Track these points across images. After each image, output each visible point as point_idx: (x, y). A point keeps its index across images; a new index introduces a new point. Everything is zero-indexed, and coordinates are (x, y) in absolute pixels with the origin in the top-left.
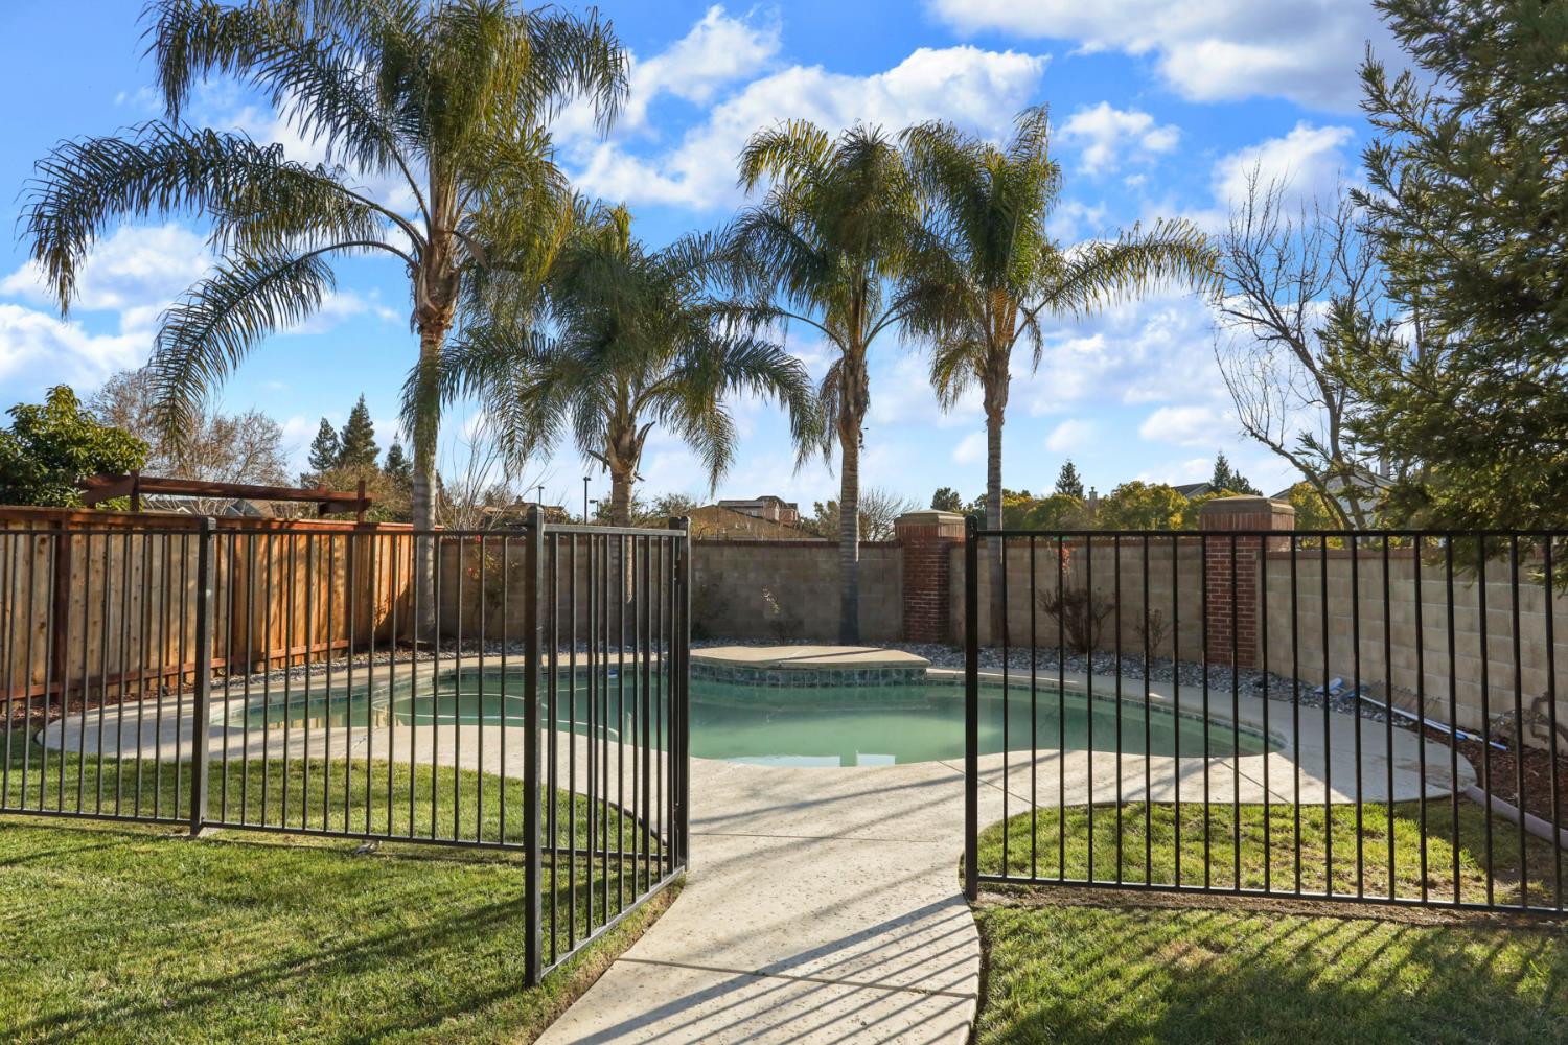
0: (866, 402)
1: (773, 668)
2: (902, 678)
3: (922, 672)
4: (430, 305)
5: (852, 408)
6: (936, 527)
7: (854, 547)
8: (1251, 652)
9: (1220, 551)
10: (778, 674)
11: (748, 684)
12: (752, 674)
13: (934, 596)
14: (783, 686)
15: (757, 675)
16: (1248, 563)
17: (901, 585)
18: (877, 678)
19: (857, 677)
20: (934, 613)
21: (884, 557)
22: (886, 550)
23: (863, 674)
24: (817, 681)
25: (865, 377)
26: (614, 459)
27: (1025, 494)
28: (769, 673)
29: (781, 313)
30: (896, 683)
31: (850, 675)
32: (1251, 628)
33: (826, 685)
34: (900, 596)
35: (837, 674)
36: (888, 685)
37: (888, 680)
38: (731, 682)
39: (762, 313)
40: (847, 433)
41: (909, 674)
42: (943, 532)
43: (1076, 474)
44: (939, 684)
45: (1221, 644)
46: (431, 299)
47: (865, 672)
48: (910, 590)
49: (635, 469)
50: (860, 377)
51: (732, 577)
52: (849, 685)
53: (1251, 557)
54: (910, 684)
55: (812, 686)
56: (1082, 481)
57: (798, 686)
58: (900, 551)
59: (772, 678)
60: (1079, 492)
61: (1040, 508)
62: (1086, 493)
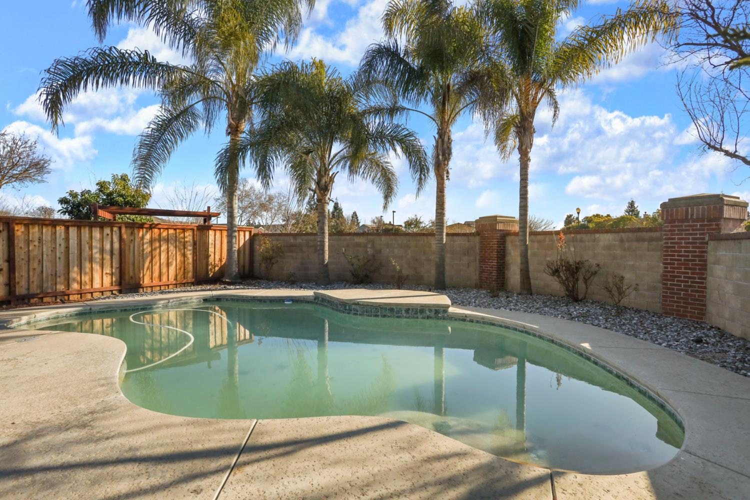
0: (450, 153)
1: (355, 304)
2: (432, 314)
3: (445, 311)
4: (233, 122)
5: (441, 157)
6: (496, 224)
7: (442, 235)
8: (702, 310)
9: (677, 234)
10: (358, 308)
11: (344, 312)
12: (345, 307)
13: (495, 263)
14: (360, 315)
15: (347, 308)
16: (701, 243)
17: (478, 257)
18: (416, 313)
19: (403, 312)
20: (494, 273)
21: (469, 241)
22: (470, 238)
23: (407, 311)
24: (379, 313)
25: (449, 139)
26: (318, 191)
27: (608, 216)
28: (353, 307)
29: (404, 109)
30: (428, 317)
31: (399, 311)
32: (703, 292)
33: (384, 316)
34: (478, 263)
35: (392, 310)
36: (423, 318)
37: (424, 315)
38: (337, 310)
39: (393, 110)
40: (438, 171)
41: (437, 312)
42: (500, 227)
43: (636, 206)
44: (456, 320)
45: (675, 302)
46: (232, 119)
47: (409, 309)
48: (483, 260)
49: (328, 196)
50: (446, 139)
51: (386, 251)
52: (398, 317)
53: (704, 239)
54: (438, 318)
55: (377, 316)
56: (639, 209)
57: (368, 316)
58: (477, 238)
59: (355, 310)
60: (637, 215)
61: (614, 222)
62: (641, 215)
